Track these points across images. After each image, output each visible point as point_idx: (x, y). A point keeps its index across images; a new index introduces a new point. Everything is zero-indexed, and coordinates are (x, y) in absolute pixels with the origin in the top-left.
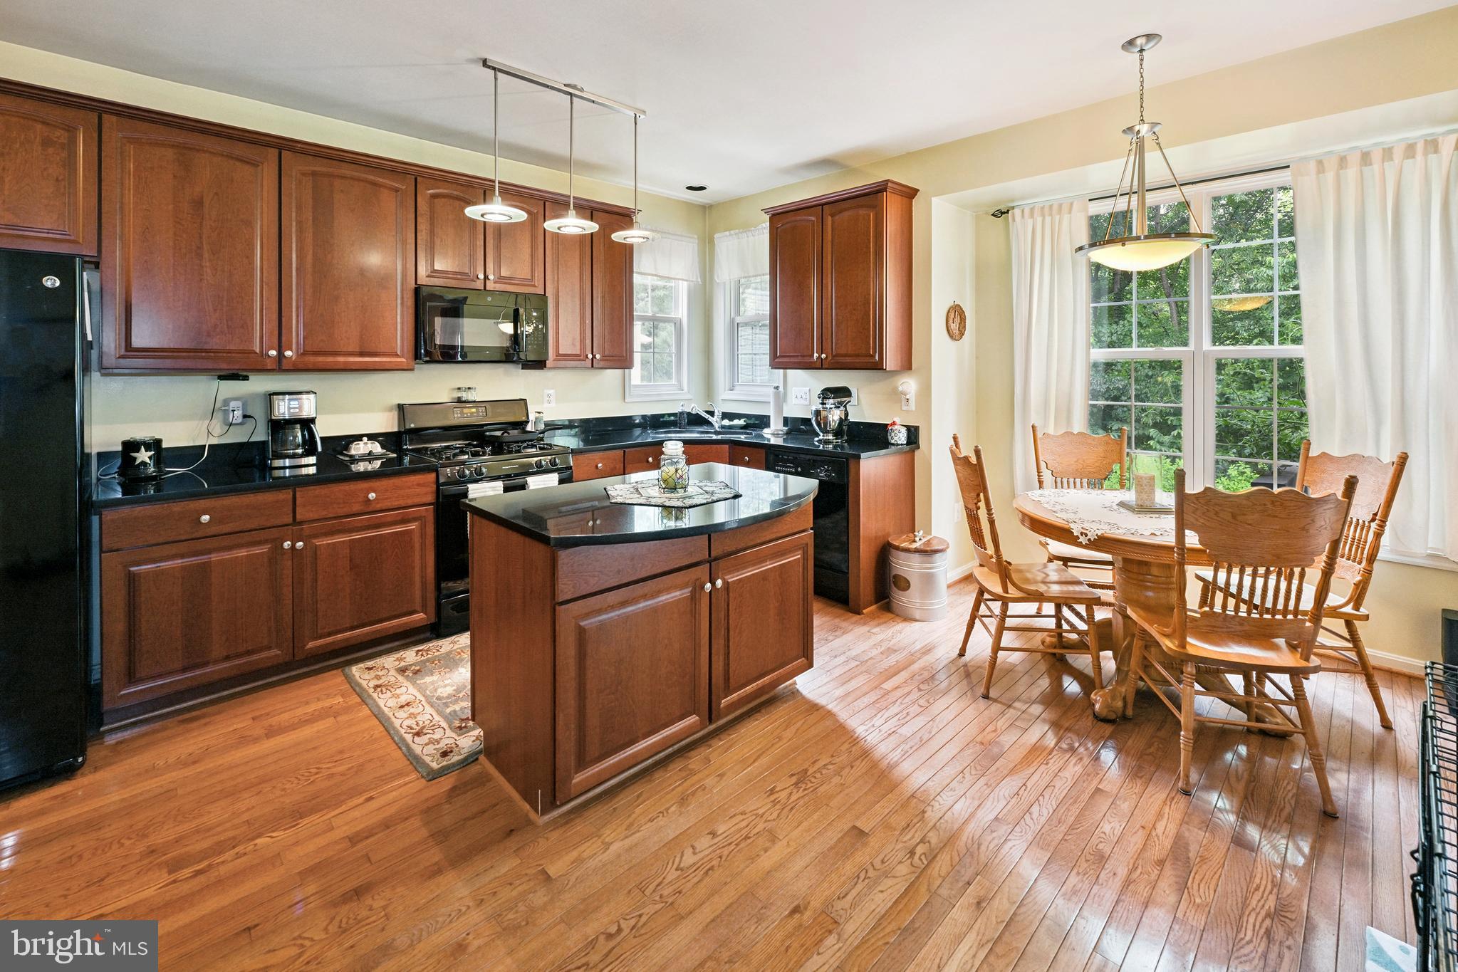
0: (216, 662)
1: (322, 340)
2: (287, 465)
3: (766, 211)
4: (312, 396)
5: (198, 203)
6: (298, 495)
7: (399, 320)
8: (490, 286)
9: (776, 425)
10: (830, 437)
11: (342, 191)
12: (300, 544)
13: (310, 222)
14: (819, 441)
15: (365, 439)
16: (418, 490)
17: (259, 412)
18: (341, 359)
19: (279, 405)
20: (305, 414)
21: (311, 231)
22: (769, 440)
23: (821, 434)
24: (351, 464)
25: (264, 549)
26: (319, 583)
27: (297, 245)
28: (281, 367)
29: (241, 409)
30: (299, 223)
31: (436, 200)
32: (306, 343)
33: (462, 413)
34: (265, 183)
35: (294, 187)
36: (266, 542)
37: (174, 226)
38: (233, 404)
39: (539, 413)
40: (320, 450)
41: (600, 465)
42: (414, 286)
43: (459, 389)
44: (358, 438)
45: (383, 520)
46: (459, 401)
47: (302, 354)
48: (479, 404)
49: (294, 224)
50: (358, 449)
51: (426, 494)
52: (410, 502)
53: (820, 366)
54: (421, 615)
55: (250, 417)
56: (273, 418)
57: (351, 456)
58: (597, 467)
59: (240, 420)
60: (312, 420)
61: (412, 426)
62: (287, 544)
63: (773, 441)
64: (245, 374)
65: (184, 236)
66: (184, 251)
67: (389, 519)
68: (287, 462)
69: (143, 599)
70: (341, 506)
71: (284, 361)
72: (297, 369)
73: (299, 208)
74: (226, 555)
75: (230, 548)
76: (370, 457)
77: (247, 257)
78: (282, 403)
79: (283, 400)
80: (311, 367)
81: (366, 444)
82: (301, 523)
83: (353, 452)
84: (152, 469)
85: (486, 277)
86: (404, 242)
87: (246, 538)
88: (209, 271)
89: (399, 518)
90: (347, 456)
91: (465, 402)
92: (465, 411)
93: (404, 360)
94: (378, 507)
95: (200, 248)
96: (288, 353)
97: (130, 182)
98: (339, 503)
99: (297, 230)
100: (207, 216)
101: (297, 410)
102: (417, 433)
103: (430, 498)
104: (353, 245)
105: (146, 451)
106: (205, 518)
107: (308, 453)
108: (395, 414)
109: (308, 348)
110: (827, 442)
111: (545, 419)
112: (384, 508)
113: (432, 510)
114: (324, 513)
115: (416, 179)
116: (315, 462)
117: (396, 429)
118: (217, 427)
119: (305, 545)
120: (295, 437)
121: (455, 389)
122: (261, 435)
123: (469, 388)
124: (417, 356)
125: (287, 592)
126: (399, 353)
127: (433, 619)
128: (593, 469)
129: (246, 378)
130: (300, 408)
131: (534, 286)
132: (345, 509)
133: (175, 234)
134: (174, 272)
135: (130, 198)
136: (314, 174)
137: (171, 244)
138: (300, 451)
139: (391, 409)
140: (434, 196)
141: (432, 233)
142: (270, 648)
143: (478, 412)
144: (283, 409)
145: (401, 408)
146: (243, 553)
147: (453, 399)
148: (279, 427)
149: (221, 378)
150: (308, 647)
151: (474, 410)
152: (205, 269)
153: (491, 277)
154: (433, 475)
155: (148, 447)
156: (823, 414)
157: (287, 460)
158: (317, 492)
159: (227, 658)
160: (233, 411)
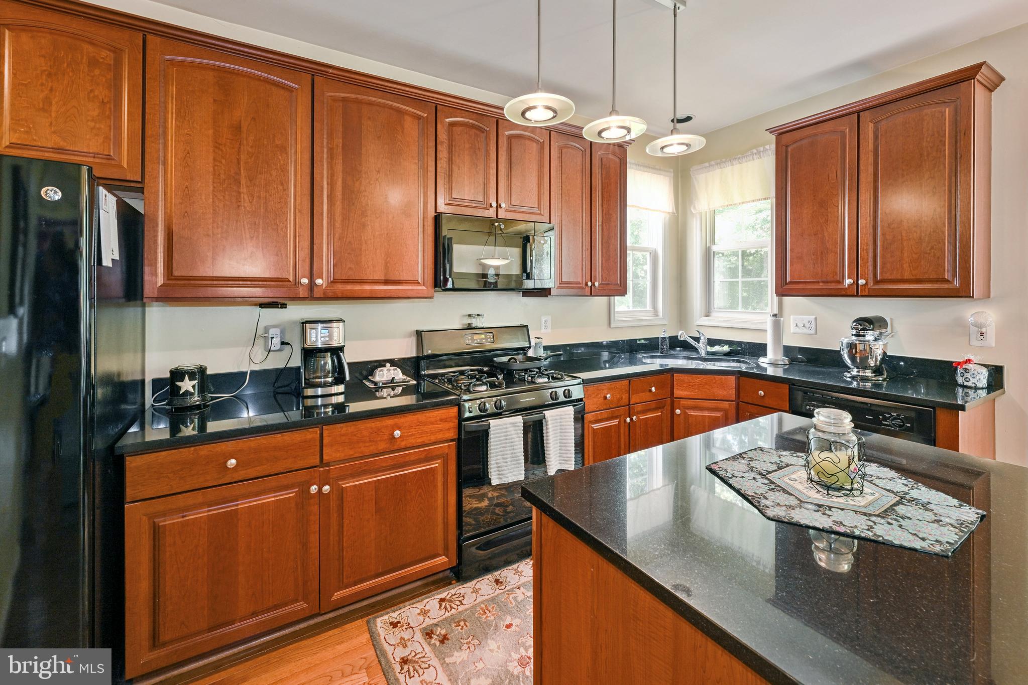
0: (241, 620)
1: (350, 268)
2: (320, 394)
3: (771, 131)
4: (341, 324)
5: (237, 129)
6: (325, 433)
7: (420, 248)
8: (502, 215)
9: (772, 354)
10: (869, 373)
11: (369, 118)
12: (326, 488)
13: (340, 150)
14: (853, 378)
15: (388, 365)
16: (441, 426)
17: (294, 338)
18: (367, 287)
19: (310, 334)
20: (335, 342)
21: (341, 157)
22: (765, 369)
23: (855, 370)
24: (376, 391)
25: (290, 494)
26: (345, 529)
27: (328, 172)
28: (312, 296)
29: (279, 336)
30: (330, 150)
31: (454, 128)
32: (336, 270)
33: (473, 339)
34: (299, 110)
35: (325, 113)
36: (292, 486)
37: (214, 151)
38: (272, 332)
39: (539, 338)
40: (348, 378)
41: (608, 396)
42: (434, 214)
43: (470, 315)
44: (381, 364)
45: (407, 459)
46: (470, 327)
47: (332, 282)
48: (487, 331)
49: (325, 150)
50: (382, 375)
51: (449, 429)
52: (433, 438)
53: (855, 292)
54: (443, 559)
55: (287, 344)
56: (306, 346)
57: (376, 384)
58: (605, 398)
59: (278, 347)
60: (341, 349)
61: (430, 352)
62: (314, 489)
63: (770, 371)
64: (283, 302)
65: (224, 161)
66: (222, 176)
67: (413, 458)
68: (320, 391)
69: (168, 554)
70: (367, 444)
71: (315, 289)
72: (328, 297)
73: (331, 136)
74: (255, 502)
75: (258, 494)
76: (392, 384)
77: (282, 184)
78: (313, 332)
79: (316, 328)
80: (340, 295)
81: (389, 370)
82: (328, 465)
83: (377, 378)
84: (196, 398)
85: (498, 206)
86: (425, 170)
87: (273, 482)
88: (246, 197)
89: (423, 456)
90: (373, 382)
91: (474, 328)
92: (475, 337)
93: (424, 288)
94: (403, 444)
95: (238, 173)
96: (319, 281)
97: (172, 107)
98: (365, 442)
99: (328, 157)
100: (245, 142)
101: (327, 339)
102: (435, 359)
103: (453, 434)
104: (378, 172)
105: (190, 380)
106: (232, 462)
107: (339, 380)
108: (414, 340)
109: (338, 277)
110: (865, 379)
111: (544, 345)
112: (408, 445)
113: (454, 446)
114: (350, 452)
115: (436, 107)
116: (343, 391)
117: (414, 355)
118: (259, 352)
119: (332, 488)
120: (325, 363)
121: (465, 316)
122: (296, 361)
123: (478, 315)
124: (436, 285)
125: (314, 539)
126: (420, 281)
127: (454, 563)
128: (602, 400)
129: (284, 306)
130: (330, 336)
131: (540, 214)
132: (372, 448)
133: (214, 159)
134: (213, 199)
135: (172, 122)
136: (344, 100)
137: (211, 169)
138: (330, 380)
139: (410, 336)
140: (452, 124)
141: (450, 161)
142: (297, 601)
143: (486, 338)
144: (317, 337)
145: (419, 334)
146: (270, 498)
147: (463, 325)
148: (310, 354)
149: (262, 306)
150: (334, 598)
151: (483, 336)
152: (242, 195)
153: (503, 205)
154: (455, 409)
155: (192, 375)
156: (860, 347)
157: (320, 389)
158: (344, 431)
159: (254, 614)
160: (272, 338)
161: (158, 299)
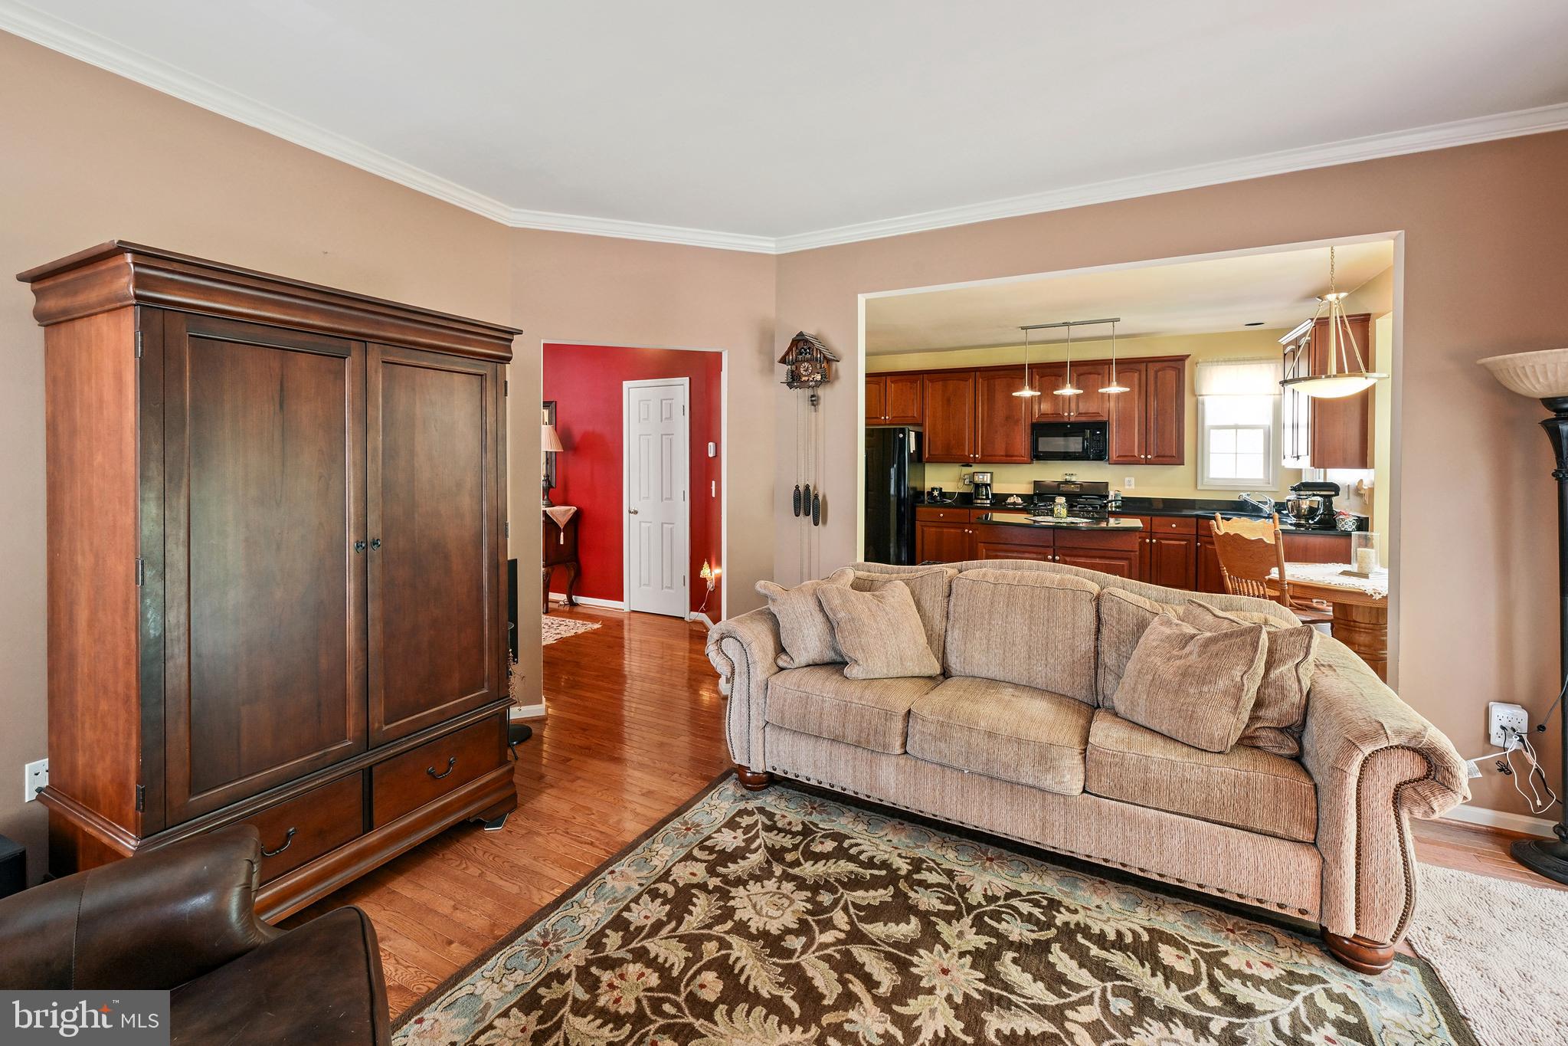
1: (990, 450)
2: (979, 502)
4: (992, 476)
5: (949, 399)
7: (1023, 439)
8: (1072, 419)
10: (1303, 522)
11: (998, 384)
12: (970, 532)
13: (987, 400)
15: (1014, 496)
17: (973, 480)
18: (998, 458)
19: (976, 478)
20: (987, 482)
21: (987, 403)
24: (1006, 505)
27: (981, 411)
28: (981, 461)
29: (967, 478)
31: (1042, 379)
34: (970, 387)
35: (980, 386)
36: (960, 528)
38: (965, 477)
39: (1120, 492)
40: (993, 497)
42: (1031, 423)
43: (1067, 474)
44: (1012, 495)
46: (1066, 480)
47: (982, 456)
48: (1076, 483)
49: (980, 401)
50: (1011, 500)
55: (970, 482)
56: (977, 483)
57: (1006, 502)
59: (967, 483)
60: (991, 485)
61: (1038, 491)
62: (966, 530)
71: (983, 459)
73: (982, 395)
76: (1016, 503)
79: (981, 476)
81: (1015, 498)
83: (1008, 500)
84: (937, 499)
85: (1069, 415)
91: (1068, 481)
92: (1068, 486)
93: (1027, 459)
96: (977, 456)
99: (981, 404)
100: (952, 404)
106: (942, 515)
107: (987, 498)
108: (1031, 486)
109: (984, 453)
110: (1300, 526)
116: (991, 502)
117: (1031, 492)
118: (960, 485)
120: (983, 491)
121: (1063, 475)
122: (973, 489)
123: (1072, 474)
124: (1032, 457)
126: (1024, 455)
129: (971, 466)
130: (983, 478)
131: (1101, 416)
136: (988, 379)
138: (984, 497)
139: (1030, 483)
144: (979, 479)
145: (1035, 483)
147: (1063, 479)
148: (977, 486)
149: (963, 466)
151: (1073, 486)
153: (1073, 414)
155: (939, 491)
157: (980, 500)
160: (965, 479)
161: (927, 462)
